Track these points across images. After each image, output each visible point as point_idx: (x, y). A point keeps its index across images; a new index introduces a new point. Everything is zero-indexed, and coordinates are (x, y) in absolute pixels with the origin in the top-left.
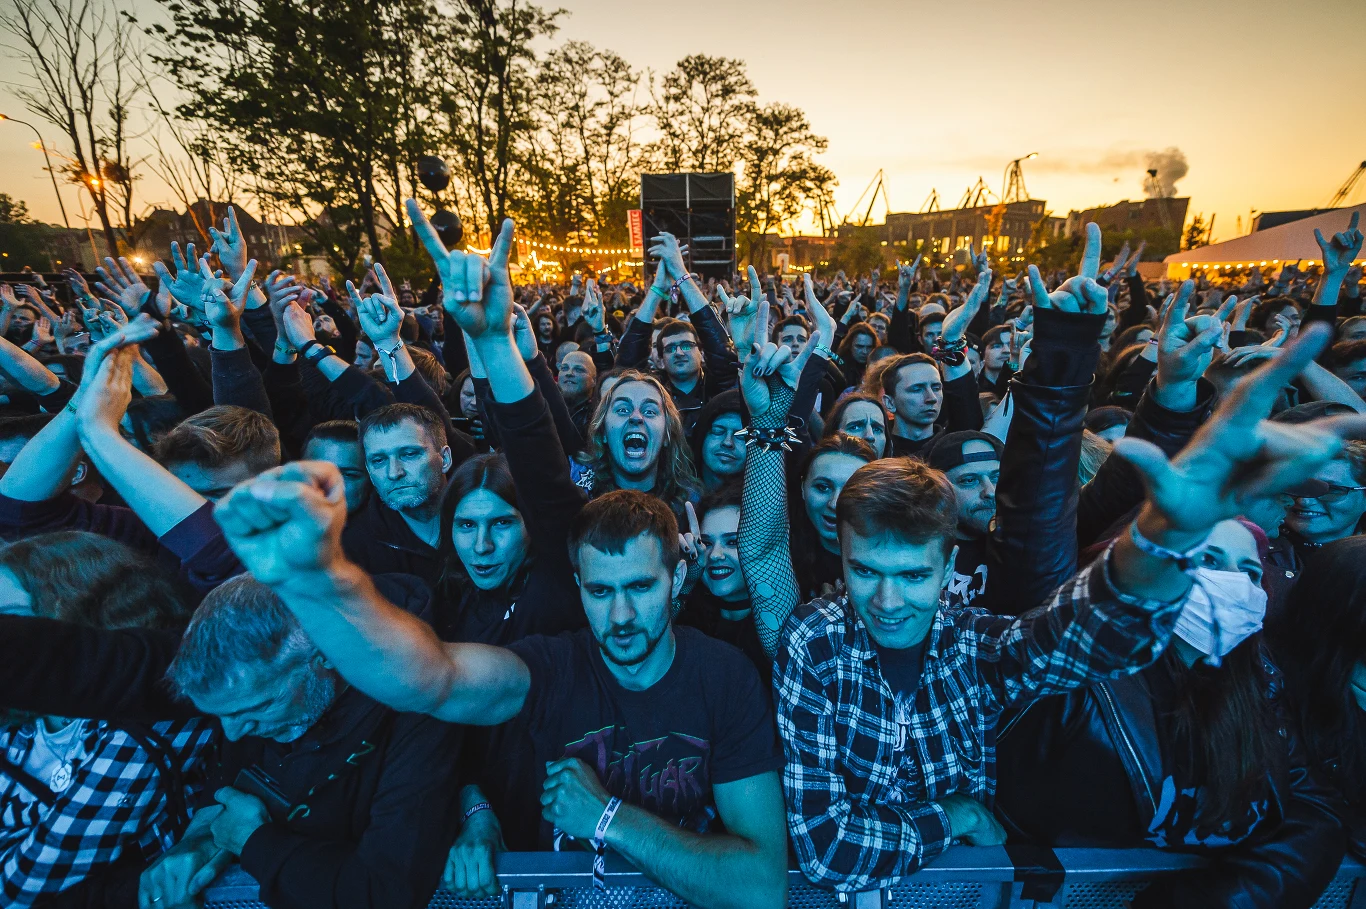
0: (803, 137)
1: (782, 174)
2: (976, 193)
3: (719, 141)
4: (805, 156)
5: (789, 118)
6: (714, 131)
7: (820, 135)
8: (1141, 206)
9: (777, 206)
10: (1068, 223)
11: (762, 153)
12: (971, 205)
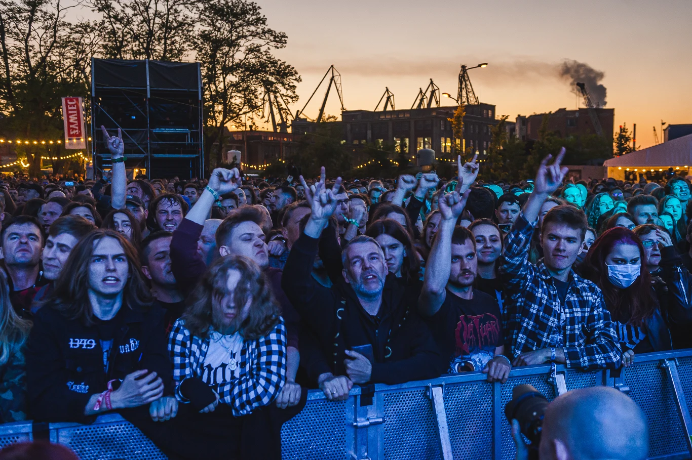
0: (260, 31)
1: (238, 66)
2: (428, 94)
3: (166, 26)
4: (263, 49)
5: (244, 12)
6: (161, 17)
7: (278, 30)
8: (577, 115)
9: (237, 100)
10: (517, 128)
11: (217, 44)
12: (425, 105)
